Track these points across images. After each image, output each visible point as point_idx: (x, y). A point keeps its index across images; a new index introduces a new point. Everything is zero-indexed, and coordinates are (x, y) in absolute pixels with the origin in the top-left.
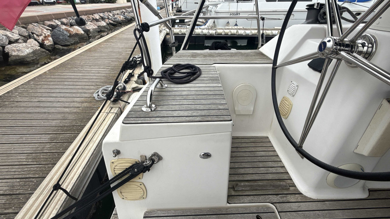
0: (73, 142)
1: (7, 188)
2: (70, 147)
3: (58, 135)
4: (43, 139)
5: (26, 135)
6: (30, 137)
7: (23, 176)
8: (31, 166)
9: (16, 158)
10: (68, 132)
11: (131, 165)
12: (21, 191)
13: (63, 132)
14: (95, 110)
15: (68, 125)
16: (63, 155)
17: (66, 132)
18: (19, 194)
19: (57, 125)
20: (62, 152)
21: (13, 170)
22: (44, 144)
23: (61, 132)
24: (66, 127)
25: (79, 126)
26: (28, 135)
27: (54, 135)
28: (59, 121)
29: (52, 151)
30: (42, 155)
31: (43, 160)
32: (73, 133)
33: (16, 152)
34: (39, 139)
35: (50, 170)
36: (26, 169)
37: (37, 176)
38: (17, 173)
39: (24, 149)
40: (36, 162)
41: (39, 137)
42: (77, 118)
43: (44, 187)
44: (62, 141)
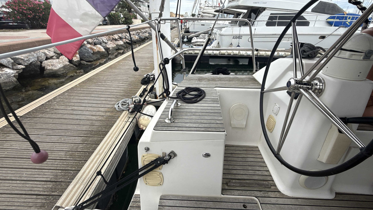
0: (99, 144)
1: (52, 177)
2: (98, 148)
3: (88, 138)
4: (77, 141)
5: (64, 137)
6: (67, 139)
7: (64, 169)
8: (69, 161)
9: (58, 154)
10: (96, 136)
11: (155, 158)
12: (63, 180)
13: (92, 136)
14: (116, 119)
15: (95, 130)
16: (92, 154)
17: (94, 136)
18: (61, 182)
19: (87, 130)
20: (91, 152)
21: (56, 163)
22: (78, 144)
23: (90, 136)
24: (93, 132)
25: (104, 131)
26: (65, 137)
27: (85, 138)
28: (88, 127)
29: (84, 151)
30: (77, 153)
31: (77, 157)
32: (99, 136)
33: (57, 149)
34: (74, 140)
35: (83, 165)
36: (65, 163)
37: (74, 169)
38: (59, 166)
39: (63, 148)
40: (73, 158)
41: (74, 139)
42: (102, 125)
43: (79, 178)
44: (91, 143)
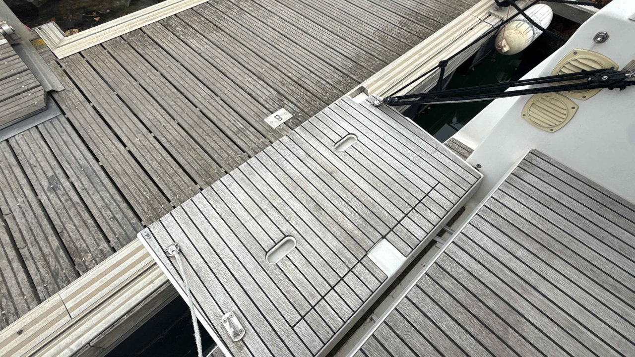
0: (424, 39)
1: (354, 55)
2: (420, 43)
3: (410, 22)
4: (393, 20)
5: (377, 6)
6: (380, 10)
7: (369, 51)
8: (377, 44)
9: (366, 28)
10: (422, 24)
11: (599, 68)
12: (365, 65)
13: (416, 21)
14: (465, 8)
15: (424, 14)
16: (410, 49)
17: (419, 23)
18: (363, 66)
19: (411, 8)
20: (410, 46)
21: (361, 40)
22: (393, 26)
23: (414, 20)
24: (421, 16)
25: (437, 22)
26: (379, 7)
27: (406, 20)
28: (414, 4)
29: (400, 39)
30: (389, 38)
31: (389, 43)
32: (427, 27)
33: (365, 21)
34: (389, 17)
35: (394, 60)
36: (372, 45)
37: (381, 58)
38: (364, 45)
39: (373, 22)
40: (383, 42)
41: (389, 15)
42: (437, 10)
43: (385, 73)
44: (413, 32)
